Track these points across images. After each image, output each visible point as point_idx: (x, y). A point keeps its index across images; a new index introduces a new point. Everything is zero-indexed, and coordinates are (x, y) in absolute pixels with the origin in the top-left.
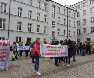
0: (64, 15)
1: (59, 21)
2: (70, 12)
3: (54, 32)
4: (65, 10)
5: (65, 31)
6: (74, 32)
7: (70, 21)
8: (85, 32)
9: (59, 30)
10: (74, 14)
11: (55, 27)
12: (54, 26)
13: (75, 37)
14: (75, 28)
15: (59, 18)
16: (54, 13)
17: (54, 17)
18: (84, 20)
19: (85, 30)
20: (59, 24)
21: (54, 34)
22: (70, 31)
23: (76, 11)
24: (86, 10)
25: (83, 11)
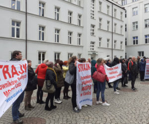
0: (108, 15)
1: (100, 24)
2: (115, 10)
3: (93, 43)
4: (108, 7)
5: (108, 40)
6: (121, 43)
7: (115, 24)
8: (136, 42)
9: (100, 39)
10: (122, 13)
11: (95, 35)
12: (93, 33)
13: (123, 50)
14: (123, 35)
15: (100, 20)
16: (93, 12)
17: (93, 18)
18: (134, 23)
19: (136, 39)
20: (100, 29)
21: (93, 46)
22: (115, 41)
23: (123, 8)
24: (137, 7)
25: (133, 8)
